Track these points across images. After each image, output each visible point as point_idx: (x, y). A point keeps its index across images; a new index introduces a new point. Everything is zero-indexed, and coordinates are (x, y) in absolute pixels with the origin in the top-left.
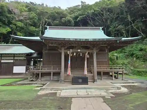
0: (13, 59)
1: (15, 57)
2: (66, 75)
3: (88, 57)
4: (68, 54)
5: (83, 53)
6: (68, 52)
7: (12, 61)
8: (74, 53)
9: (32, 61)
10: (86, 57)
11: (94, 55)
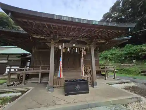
0: (7, 59)
1: (9, 58)
2: (56, 78)
3: (85, 53)
4: (60, 49)
5: (80, 49)
6: (60, 47)
7: (5, 62)
8: (67, 48)
9: (29, 61)
10: (82, 53)
11: (92, 51)
